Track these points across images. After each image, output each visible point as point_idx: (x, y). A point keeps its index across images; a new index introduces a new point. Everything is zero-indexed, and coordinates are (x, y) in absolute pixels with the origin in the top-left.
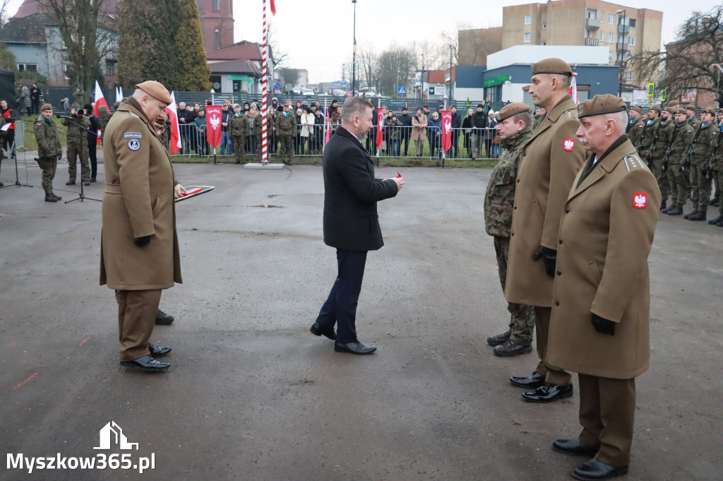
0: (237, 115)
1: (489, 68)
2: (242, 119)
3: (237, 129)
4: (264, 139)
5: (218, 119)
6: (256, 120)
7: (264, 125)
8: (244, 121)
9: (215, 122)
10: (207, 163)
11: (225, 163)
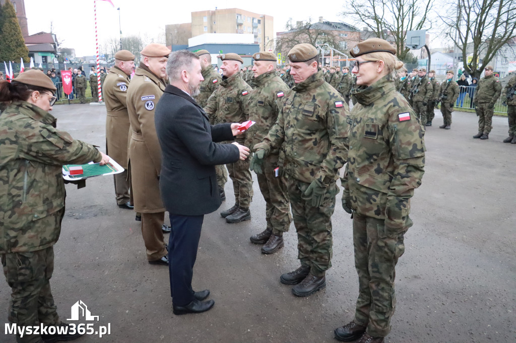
0: (79, 75)
1: (190, 46)
2: (83, 78)
3: (80, 84)
4: (99, 89)
5: (69, 78)
6: (91, 79)
7: (99, 81)
8: (84, 79)
9: (67, 80)
10: (64, 104)
11: (75, 103)
